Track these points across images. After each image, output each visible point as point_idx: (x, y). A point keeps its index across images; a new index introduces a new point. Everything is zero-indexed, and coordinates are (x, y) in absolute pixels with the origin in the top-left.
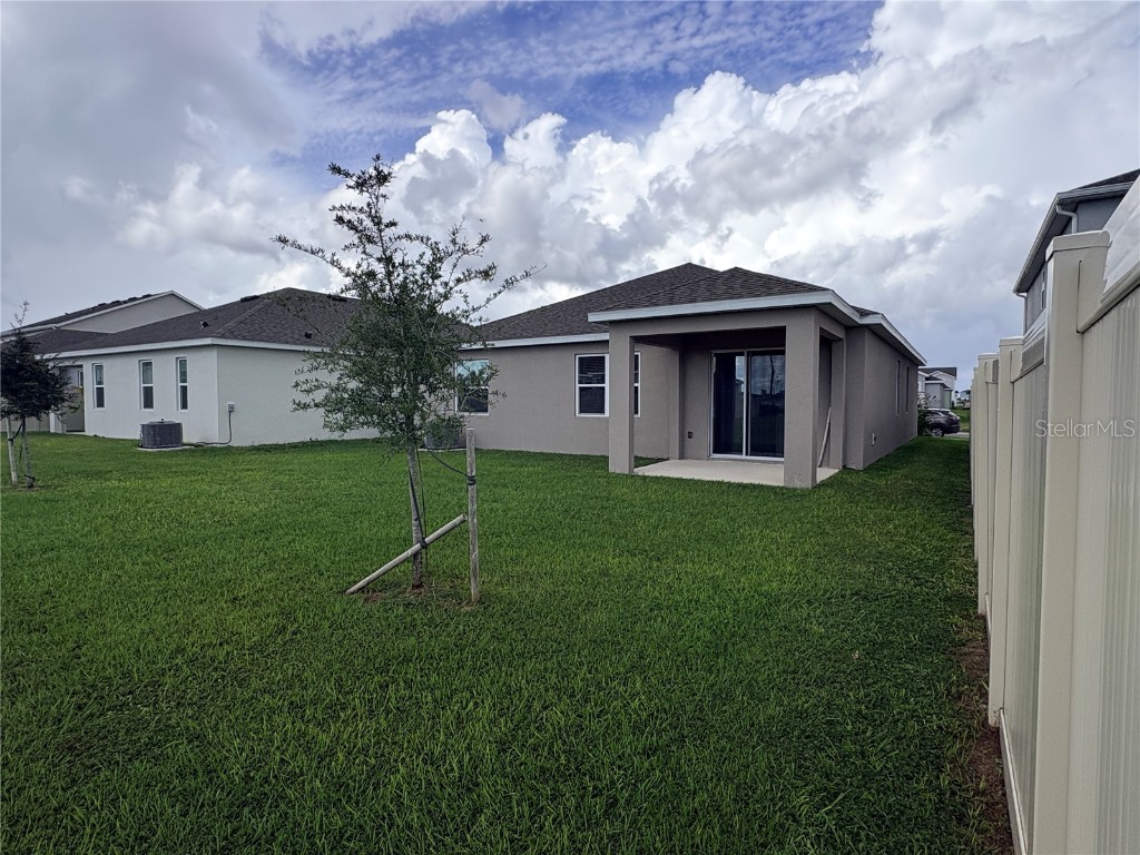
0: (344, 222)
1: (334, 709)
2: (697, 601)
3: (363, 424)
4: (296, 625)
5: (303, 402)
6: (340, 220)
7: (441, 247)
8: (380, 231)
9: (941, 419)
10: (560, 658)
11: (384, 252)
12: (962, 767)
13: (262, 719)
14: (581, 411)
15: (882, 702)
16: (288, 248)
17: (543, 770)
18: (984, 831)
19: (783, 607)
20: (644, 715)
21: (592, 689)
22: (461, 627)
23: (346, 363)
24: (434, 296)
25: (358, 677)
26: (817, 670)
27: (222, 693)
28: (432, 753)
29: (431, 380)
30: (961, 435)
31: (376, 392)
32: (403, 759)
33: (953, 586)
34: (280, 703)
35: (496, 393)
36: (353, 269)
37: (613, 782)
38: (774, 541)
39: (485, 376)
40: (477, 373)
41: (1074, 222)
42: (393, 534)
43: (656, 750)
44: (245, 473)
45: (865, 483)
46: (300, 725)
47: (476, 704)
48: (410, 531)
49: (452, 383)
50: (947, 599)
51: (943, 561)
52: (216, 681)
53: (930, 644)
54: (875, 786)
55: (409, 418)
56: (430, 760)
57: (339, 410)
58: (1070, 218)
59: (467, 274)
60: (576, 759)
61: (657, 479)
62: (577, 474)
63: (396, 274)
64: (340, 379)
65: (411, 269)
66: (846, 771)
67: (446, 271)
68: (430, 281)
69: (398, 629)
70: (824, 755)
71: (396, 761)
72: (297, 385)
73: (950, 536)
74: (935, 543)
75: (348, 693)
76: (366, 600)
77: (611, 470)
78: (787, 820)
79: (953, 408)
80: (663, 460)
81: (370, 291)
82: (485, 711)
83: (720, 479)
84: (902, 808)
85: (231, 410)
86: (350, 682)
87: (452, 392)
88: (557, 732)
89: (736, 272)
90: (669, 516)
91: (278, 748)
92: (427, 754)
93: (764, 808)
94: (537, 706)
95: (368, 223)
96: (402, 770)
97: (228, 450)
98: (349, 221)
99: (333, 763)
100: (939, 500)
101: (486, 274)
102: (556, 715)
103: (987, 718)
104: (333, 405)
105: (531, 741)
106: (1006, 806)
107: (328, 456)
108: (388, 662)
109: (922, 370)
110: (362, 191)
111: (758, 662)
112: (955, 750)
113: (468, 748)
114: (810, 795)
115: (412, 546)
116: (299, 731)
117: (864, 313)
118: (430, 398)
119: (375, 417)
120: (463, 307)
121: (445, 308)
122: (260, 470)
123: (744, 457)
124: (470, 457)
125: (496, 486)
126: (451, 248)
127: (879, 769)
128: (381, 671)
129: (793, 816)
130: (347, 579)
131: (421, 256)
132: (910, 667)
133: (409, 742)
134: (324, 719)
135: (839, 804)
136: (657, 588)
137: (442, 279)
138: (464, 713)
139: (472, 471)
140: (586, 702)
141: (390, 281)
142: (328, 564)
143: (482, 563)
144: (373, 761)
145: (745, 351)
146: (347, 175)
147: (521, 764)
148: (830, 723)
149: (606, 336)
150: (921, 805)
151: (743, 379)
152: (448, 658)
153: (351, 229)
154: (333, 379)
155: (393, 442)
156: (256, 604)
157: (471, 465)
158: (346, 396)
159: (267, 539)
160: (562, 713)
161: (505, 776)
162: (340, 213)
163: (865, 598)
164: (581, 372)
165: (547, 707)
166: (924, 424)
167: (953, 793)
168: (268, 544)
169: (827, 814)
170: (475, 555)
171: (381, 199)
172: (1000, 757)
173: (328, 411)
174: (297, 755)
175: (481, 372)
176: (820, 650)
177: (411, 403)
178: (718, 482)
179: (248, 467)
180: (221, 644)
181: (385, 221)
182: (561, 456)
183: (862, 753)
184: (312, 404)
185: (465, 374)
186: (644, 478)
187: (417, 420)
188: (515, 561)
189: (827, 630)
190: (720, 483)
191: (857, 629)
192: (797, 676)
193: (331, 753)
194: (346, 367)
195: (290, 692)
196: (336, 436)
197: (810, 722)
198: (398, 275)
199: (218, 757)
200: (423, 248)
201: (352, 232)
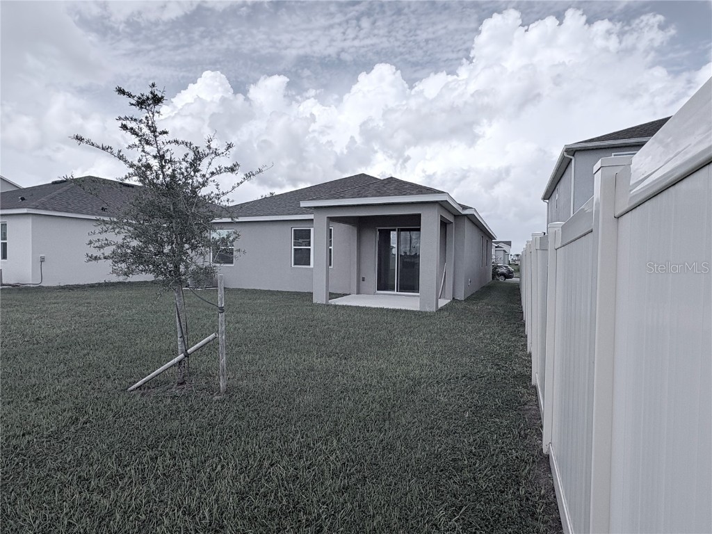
0: (127, 129)
1: (114, 479)
2: (370, 385)
3: (142, 271)
4: (86, 417)
5: (95, 255)
6: (124, 127)
7: (200, 150)
8: (156, 137)
9: (503, 270)
10: (282, 429)
11: (159, 151)
12: (531, 482)
13: (54, 491)
14: (295, 264)
15: (483, 444)
16: (84, 144)
17: (271, 511)
18: (546, 522)
19: (422, 386)
20: (339, 465)
21: (304, 450)
22: (213, 411)
23: (129, 228)
24: (196, 184)
25: (134, 453)
26: (445, 427)
27: (21, 474)
28: (190, 506)
29: (193, 241)
30: (514, 280)
31: (152, 249)
32: (167, 514)
33: (518, 368)
34: (70, 478)
35: (239, 250)
36: (136, 163)
37: (319, 515)
38: (415, 344)
39: (231, 239)
40: (225, 237)
41: (573, 161)
42: (165, 347)
43: (347, 488)
44: (53, 306)
45: (465, 309)
46: (86, 494)
47: (223, 467)
48: (177, 345)
49: (208, 243)
50: (515, 377)
51: (511, 354)
52: (18, 463)
53: (507, 405)
54: (483, 499)
55: (177, 267)
56: (188, 512)
57: (124, 261)
58: (571, 159)
59: (218, 169)
60: (293, 501)
61: (343, 307)
62: (292, 304)
63: (167, 167)
64: (124, 239)
65: (178, 164)
66: (466, 491)
67: (204, 167)
68: (192, 173)
69: (166, 415)
70: (452, 481)
71: (161, 515)
72: (91, 243)
73: (514, 339)
74: (505, 343)
75: (126, 466)
76: (143, 395)
77: (314, 301)
78: (433, 529)
79: (510, 264)
80: (347, 295)
81: (148, 178)
82: (229, 472)
83: (381, 306)
84: (500, 512)
85: (42, 260)
86: (127, 458)
87: (208, 249)
88: (281, 481)
89: (391, 180)
90: (352, 330)
91: (67, 514)
92: (185, 507)
93: (418, 522)
94: (266, 464)
95: (146, 130)
96: (166, 521)
97: (39, 289)
98: (132, 129)
99: (112, 522)
100: (506, 318)
101: (232, 170)
102: (279, 470)
103: (542, 449)
104: (119, 257)
105: (262, 490)
106: (556, 505)
107: (117, 292)
108: (158, 440)
109: (495, 243)
110: (141, 108)
111: (409, 423)
112: (526, 471)
113: (217, 500)
114: (446, 509)
115: (178, 355)
116: (85, 498)
117: (464, 208)
118: (191, 253)
119: (151, 266)
120: (216, 192)
121: (203, 192)
122: (64, 303)
123: (395, 292)
124: (221, 294)
125: (238, 312)
126: (207, 151)
127: (484, 488)
128: (151, 447)
129: (436, 525)
130: (129, 380)
131: (186, 156)
132: (498, 420)
133: (172, 499)
134: (105, 488)
135: (463, 513)
136: (345, 378)
137: (201, 172)
138: (213, 475)
139: (221, 304)
140: (300, 458)
141: (163, 172)
142: (114, 369)
143: (228, 364)
144: (143, 517)
145: (397, 228)
146: (130, 95)
147: (255, 508)
148: (454, 460)
149: (311, 217)
150: (510, 509)
151: (395, 246)
152: (203, 434)
153: (133, 134)
154: (119, 239)
155: (164, 283)
156: (56, 402)
157: (221, 299)
158: (129, 251)
159: (67, 353)
160: (284, 467)
161: (243, 518)
162: (124, 122)
163: (470, 378)
164: (295, 239)
165: (273, 464)
166: (495, 274)
167: (528, 499)
168: (68, 357)
169: (456, 521)
170: (223, 361)
171: (156, 114)
172: (551, 473)
173: (116, 262)
174: (81, 518)
175: (228, 237)
176: (445, 413)
177: (178, 256)
178: (381, 308)
179: (55, 301)
180: (24, 435)
181: (159, 130)
182: (281, 292)
183: (474, 478)
184: (102, 256)
185: (217, 237)
186: (335, 306)
187: (182, 268)
188: (251, 363)
189: (449, 399)
190: (382, 309)
191: (467, 398)
192: (434, 430)
193: (111, 514)
194: (129, 231)
195: (79, 469)
196: (121, 279)
197: (443, 460)
198: (169, 168)
199: (14, 526)
200: (187, 150)
201: (134, 136)
